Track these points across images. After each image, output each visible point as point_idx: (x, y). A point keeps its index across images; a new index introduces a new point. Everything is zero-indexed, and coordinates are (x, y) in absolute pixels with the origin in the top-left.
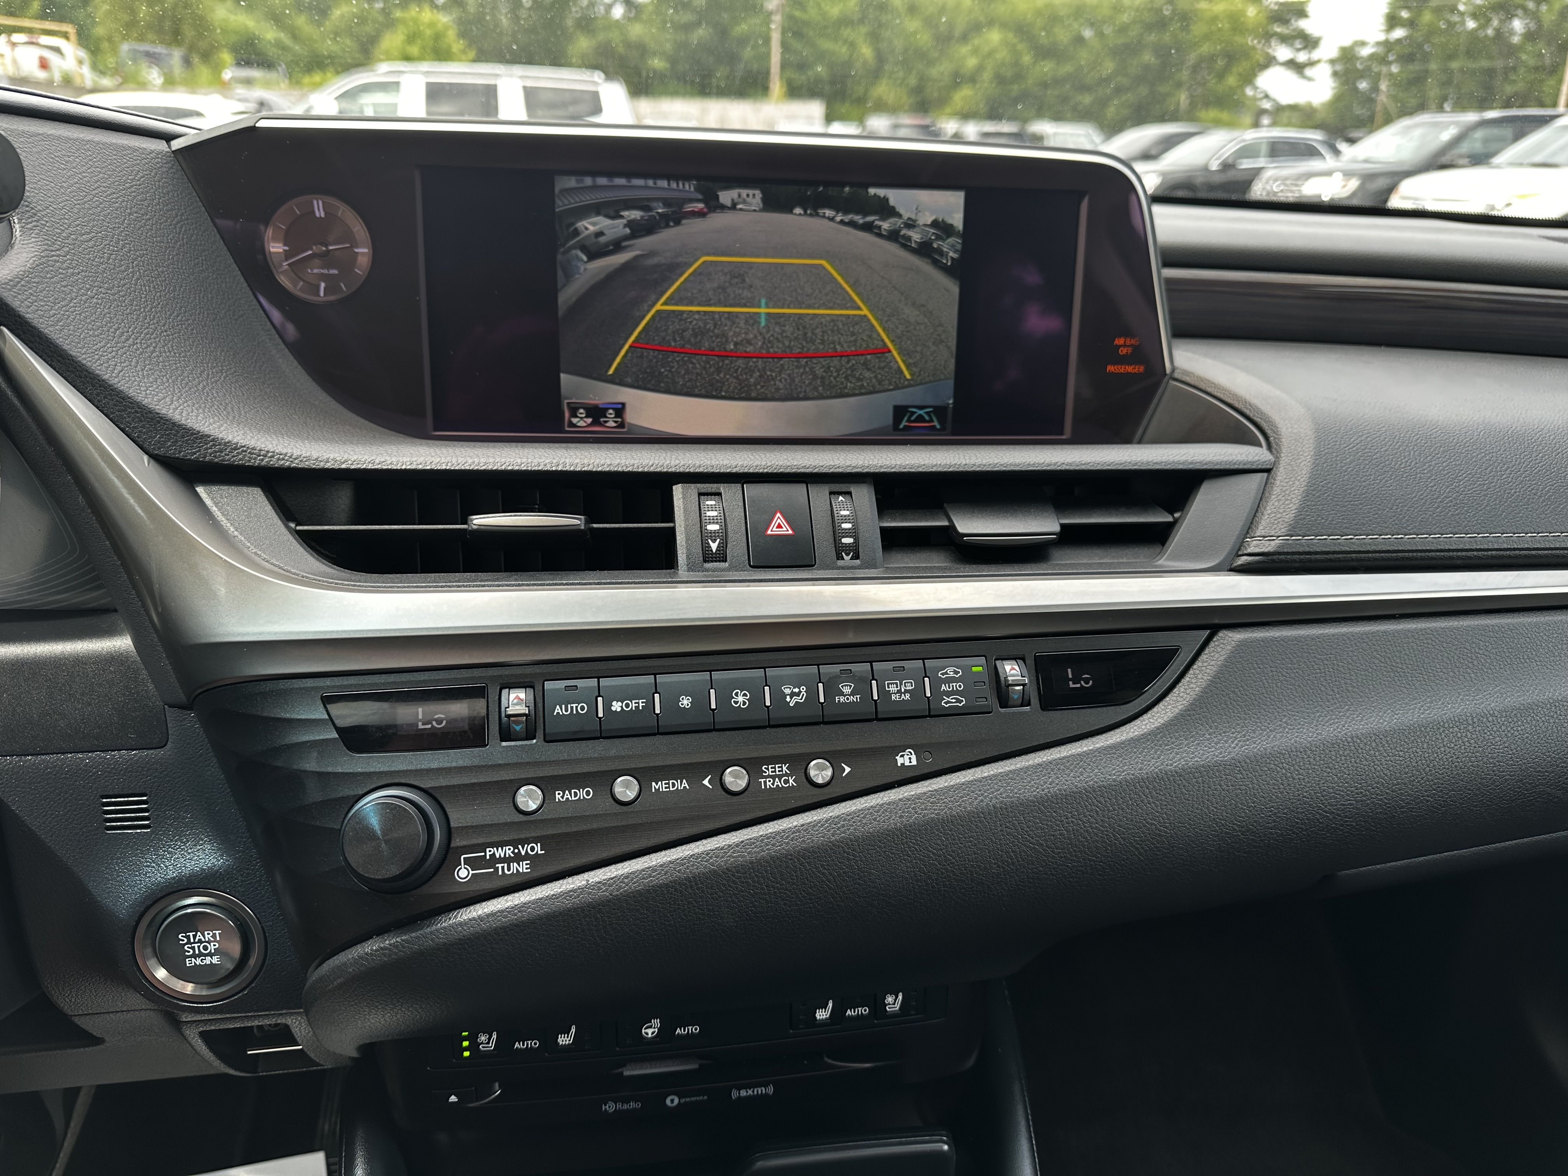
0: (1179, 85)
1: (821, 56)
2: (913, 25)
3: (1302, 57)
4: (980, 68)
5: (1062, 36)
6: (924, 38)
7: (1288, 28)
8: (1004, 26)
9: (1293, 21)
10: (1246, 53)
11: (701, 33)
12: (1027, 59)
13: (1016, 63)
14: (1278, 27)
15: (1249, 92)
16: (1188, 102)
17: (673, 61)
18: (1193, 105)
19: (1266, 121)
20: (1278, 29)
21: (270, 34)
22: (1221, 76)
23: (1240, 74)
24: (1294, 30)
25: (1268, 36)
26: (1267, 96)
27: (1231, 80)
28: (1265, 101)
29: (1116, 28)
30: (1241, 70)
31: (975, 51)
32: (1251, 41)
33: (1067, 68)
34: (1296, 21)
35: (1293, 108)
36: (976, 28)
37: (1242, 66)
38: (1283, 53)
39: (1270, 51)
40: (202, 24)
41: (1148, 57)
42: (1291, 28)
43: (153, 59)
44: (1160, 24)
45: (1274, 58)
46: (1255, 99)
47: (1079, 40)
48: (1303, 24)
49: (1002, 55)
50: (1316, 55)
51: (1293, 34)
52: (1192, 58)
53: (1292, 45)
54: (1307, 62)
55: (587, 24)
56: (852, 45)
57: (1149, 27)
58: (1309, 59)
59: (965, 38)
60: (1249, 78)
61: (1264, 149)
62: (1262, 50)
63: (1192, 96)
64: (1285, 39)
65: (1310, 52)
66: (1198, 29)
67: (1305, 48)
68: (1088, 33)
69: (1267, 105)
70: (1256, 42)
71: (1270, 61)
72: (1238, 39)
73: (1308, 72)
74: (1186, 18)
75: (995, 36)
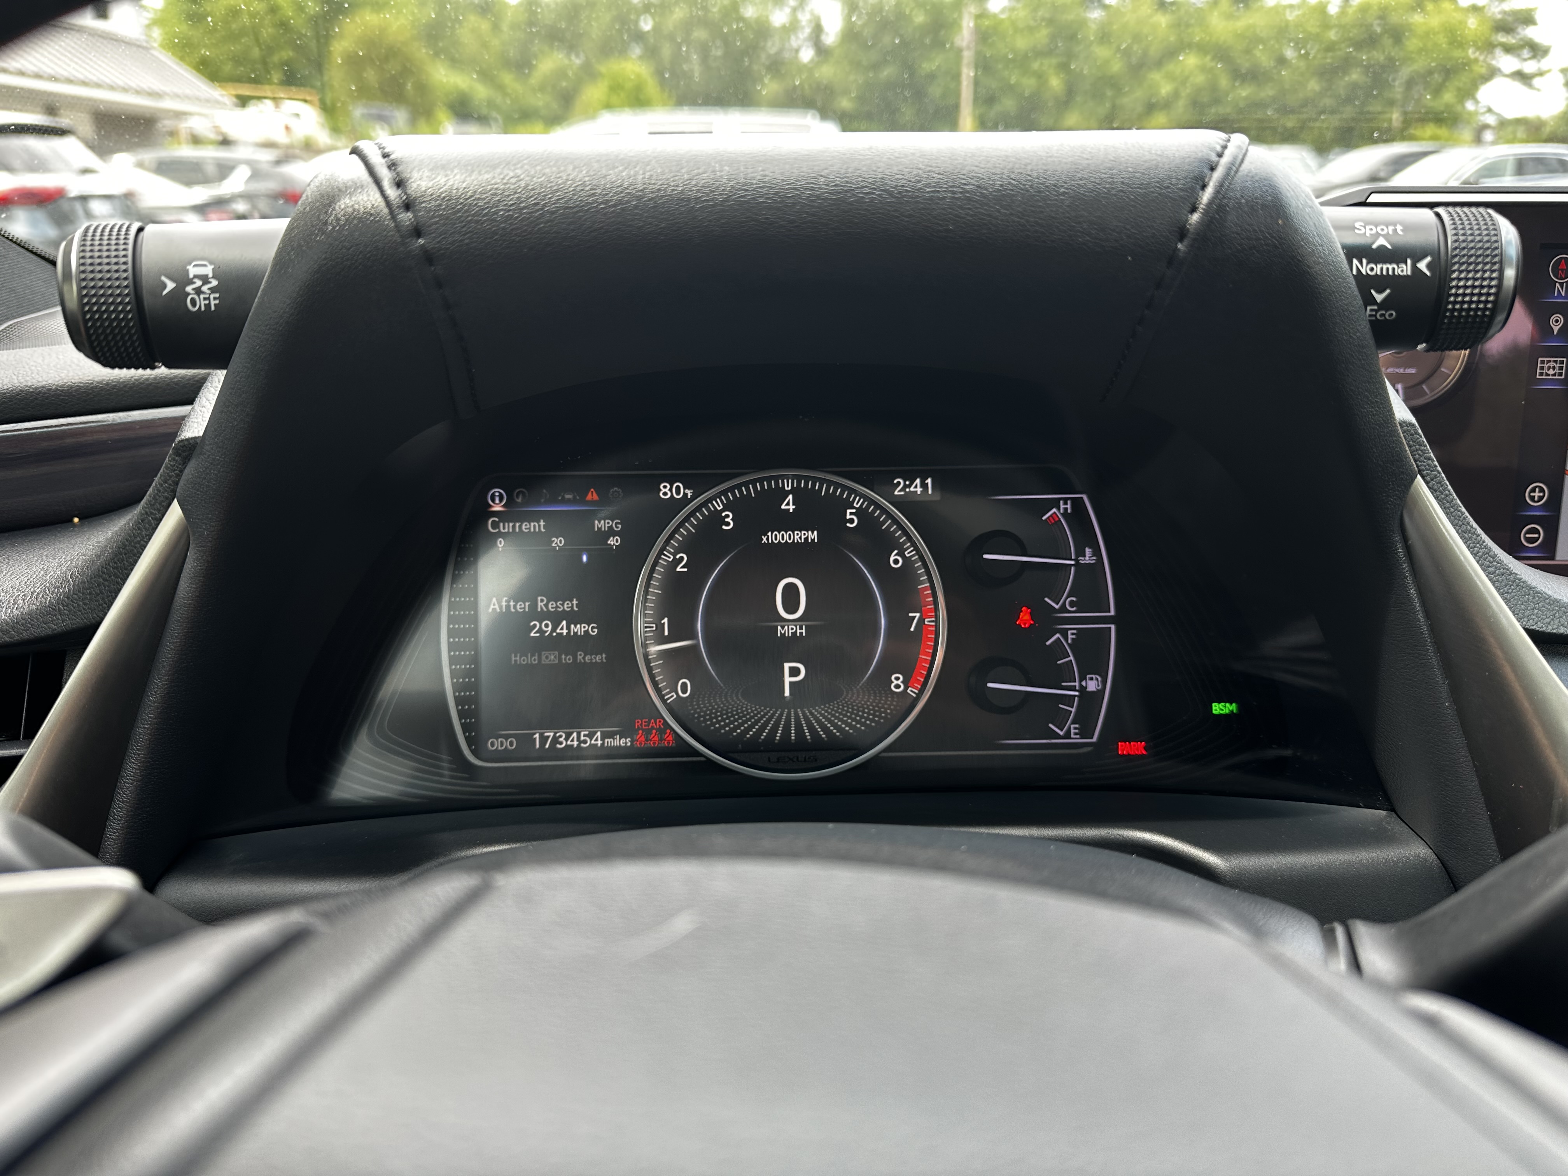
0: (1391, 103)
1: (1010, 89)
2: (1102, 52)
3: (1530, 67)
4: (1176, 94)
5: (1263, 58)
6: (1117, 67)
7: (1514, 37)
8: (1202, 48)
9: (1520, 30)
10: (1466, 65)
11: (888, 72)
12: (1224, 82)
13: (1213, 87)
14: (1503, 37)
15: (1470, 106)
16: (1401, 119)
17: (861, 99)
18: (1408, 122)
19: (1488, 136)
20: (1502, 38)
21: (481, 92)
22: (1437, 91)
23: (1459, 89)
24: (1521, 39)
25: (1489, 47)
26: (1490, 110)
27: (1448, 97)
28: (1488, 115)
29: (1323, 46)
30: (1461, 85)
31: (1171, 77)
32: (1471, 53)
33: (1268, 92)
34: (1524, 29)
35: (1519, 122)
36: (1171, 53)
37: (1462, 80)
38: (1507, 63)
39: (1494, 62)
40: (422, 88)
41: (1355, 76)
42: (1518, 37)
43: (382, 119)
44: (1370, 41)
45: (1499, 70)
46: (1476, 113)
47: (1282, 61)
48: (1530, 32)
49: (1200, 79)
50: (1545, 63)
51: (1521, 43)
52: (1405, 72)
53: (1519, 56)
54: (1536, 72)
55: (776, 66)
56: (1040, 76)
57: (1359, 45)
58: (1539, 69)
59: (1159, 64)
60: (1469, 92)
61: (1510, 167)
62: (1484, 61)
63: (1405, 113)
64: (1508, 49)
65: (1539, 61)
66: (1412, 44)
67: (1534, 57)
68: (1289, 53)
69: (1491, 120)
70: (1478, 53)
71: (1493, 73)
72: (1457, 53)
73: (1536, 81)
74: (1397, 34)
75: (1190, 61)
